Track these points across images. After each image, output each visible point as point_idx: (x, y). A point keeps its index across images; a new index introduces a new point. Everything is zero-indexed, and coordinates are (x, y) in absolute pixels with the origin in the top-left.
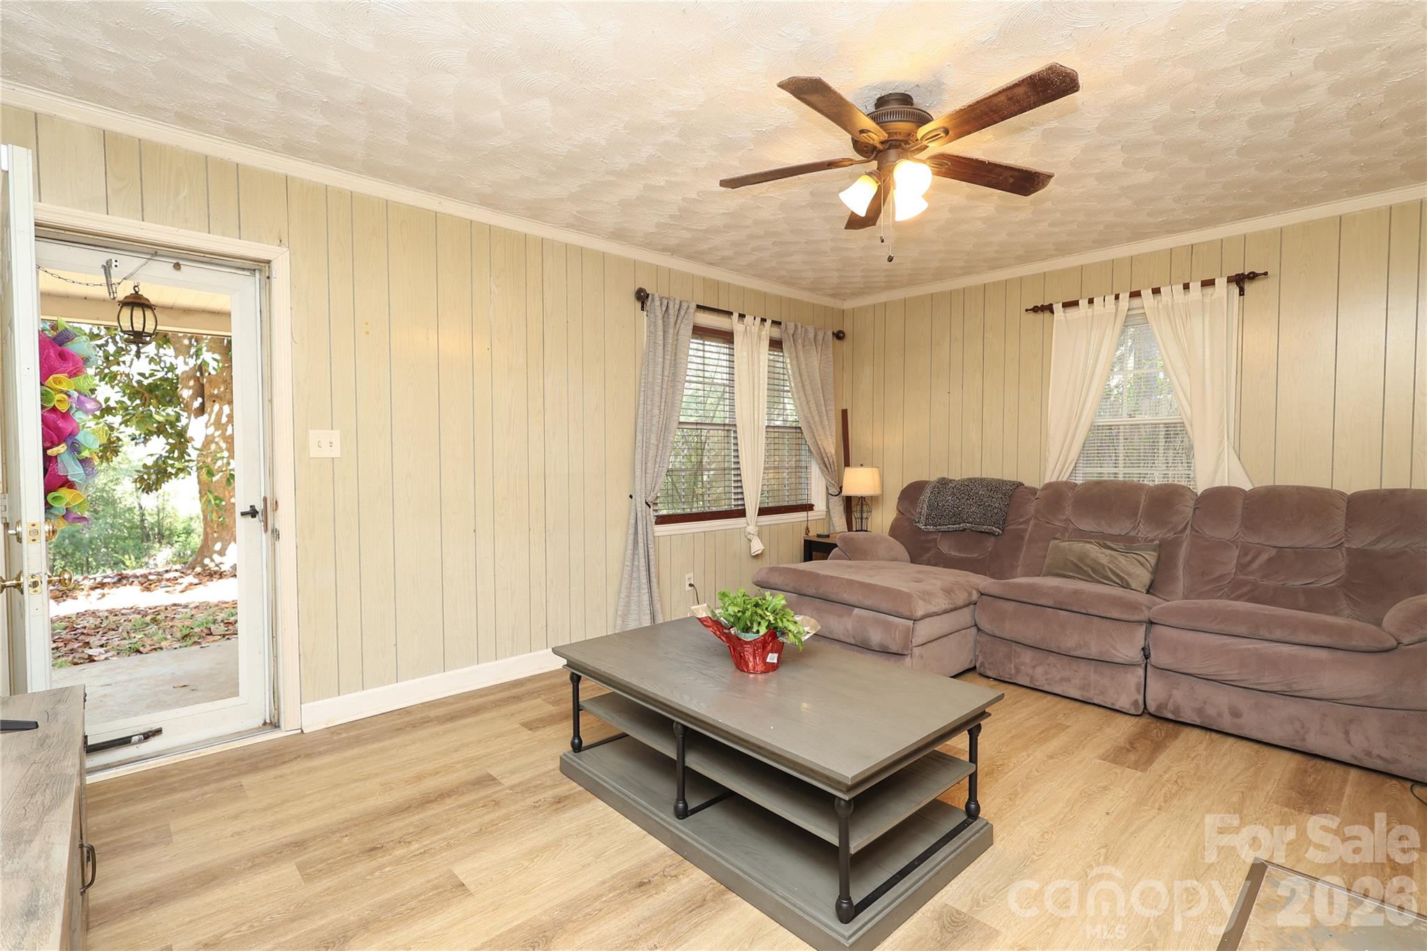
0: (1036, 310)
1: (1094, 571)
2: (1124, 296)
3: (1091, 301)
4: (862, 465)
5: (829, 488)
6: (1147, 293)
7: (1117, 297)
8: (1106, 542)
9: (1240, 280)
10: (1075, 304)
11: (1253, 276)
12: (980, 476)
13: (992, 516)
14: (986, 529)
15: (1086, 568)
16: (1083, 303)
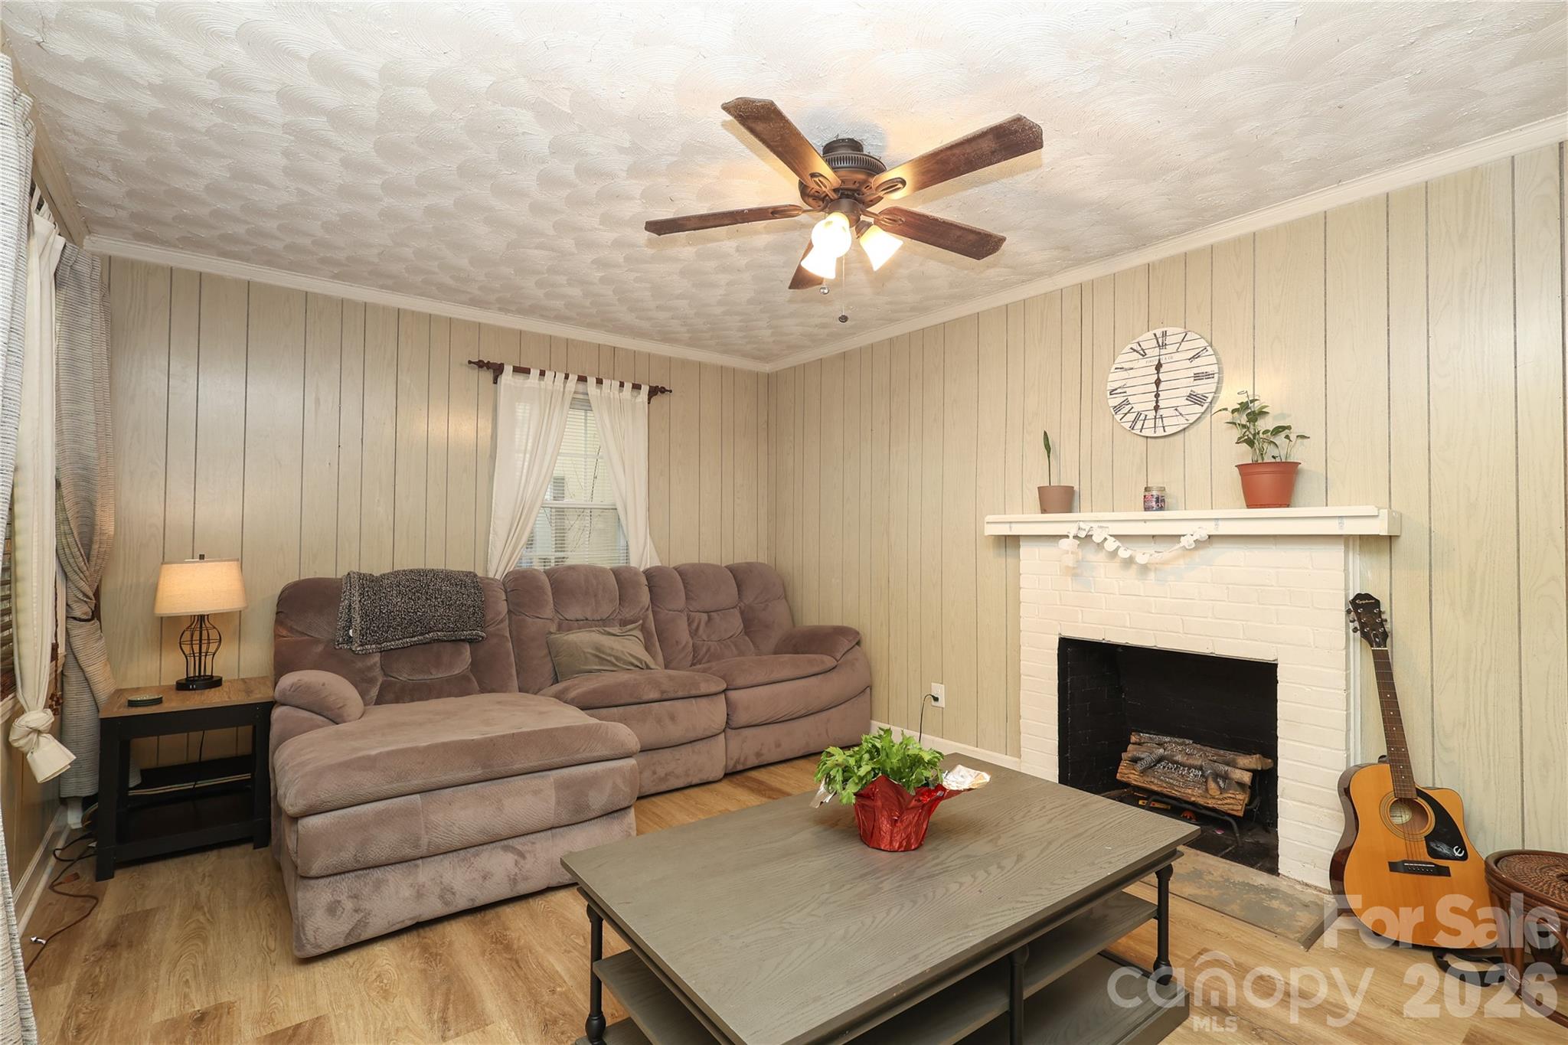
0: (481, 365)
1: (617, 658)
2: (573, 378)
3: (542, 373)
4: (202, 557)
5: (74, 606)
6: (592, 381)
7: (567, 377)
8: (606, 629)
9: (654, 391)
10: (527, 371)
11: (663, 390)
12: (423, 568)
13: (469, 618)
14: (469, 634)
15: (609, 658)
16: (535, 373)
